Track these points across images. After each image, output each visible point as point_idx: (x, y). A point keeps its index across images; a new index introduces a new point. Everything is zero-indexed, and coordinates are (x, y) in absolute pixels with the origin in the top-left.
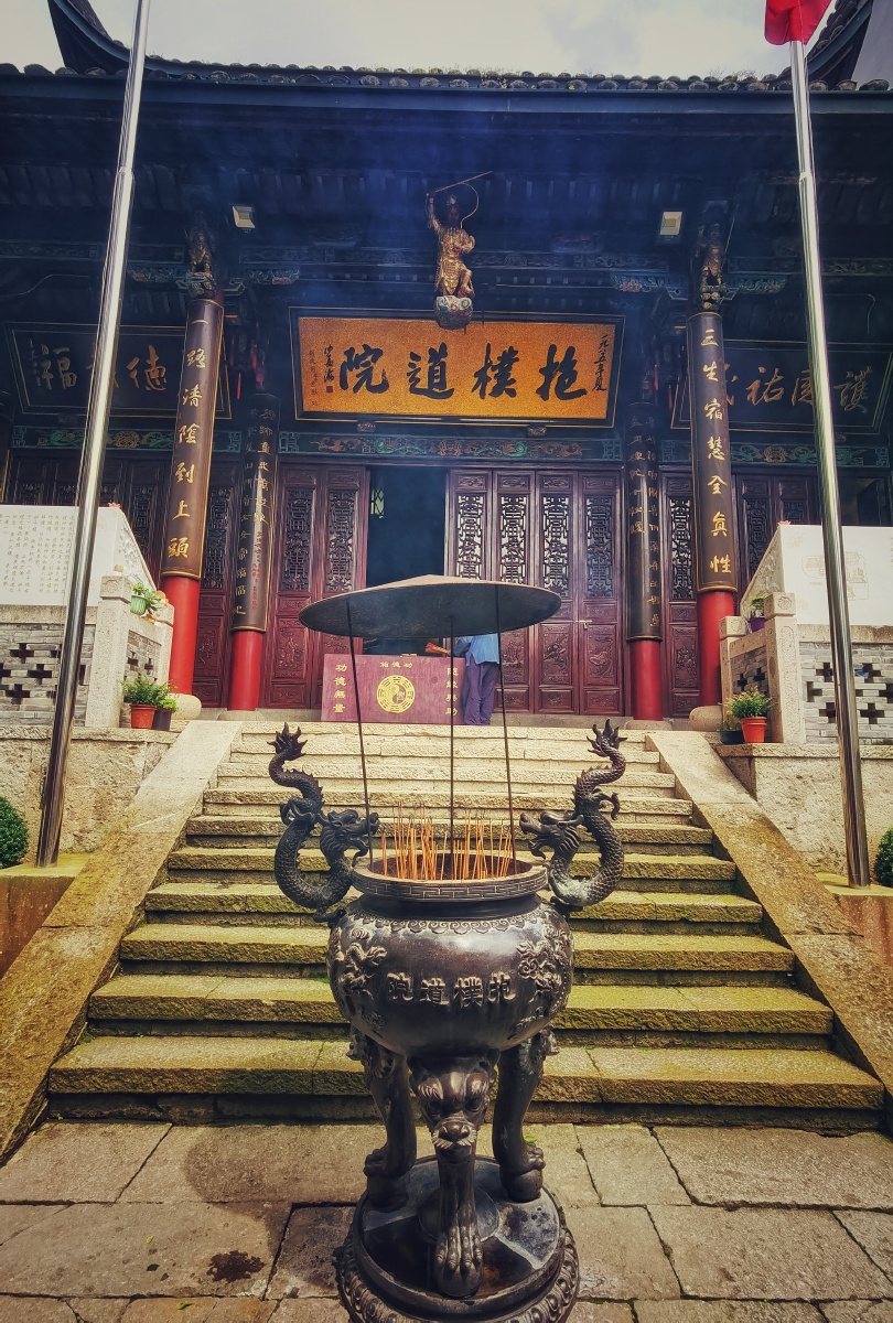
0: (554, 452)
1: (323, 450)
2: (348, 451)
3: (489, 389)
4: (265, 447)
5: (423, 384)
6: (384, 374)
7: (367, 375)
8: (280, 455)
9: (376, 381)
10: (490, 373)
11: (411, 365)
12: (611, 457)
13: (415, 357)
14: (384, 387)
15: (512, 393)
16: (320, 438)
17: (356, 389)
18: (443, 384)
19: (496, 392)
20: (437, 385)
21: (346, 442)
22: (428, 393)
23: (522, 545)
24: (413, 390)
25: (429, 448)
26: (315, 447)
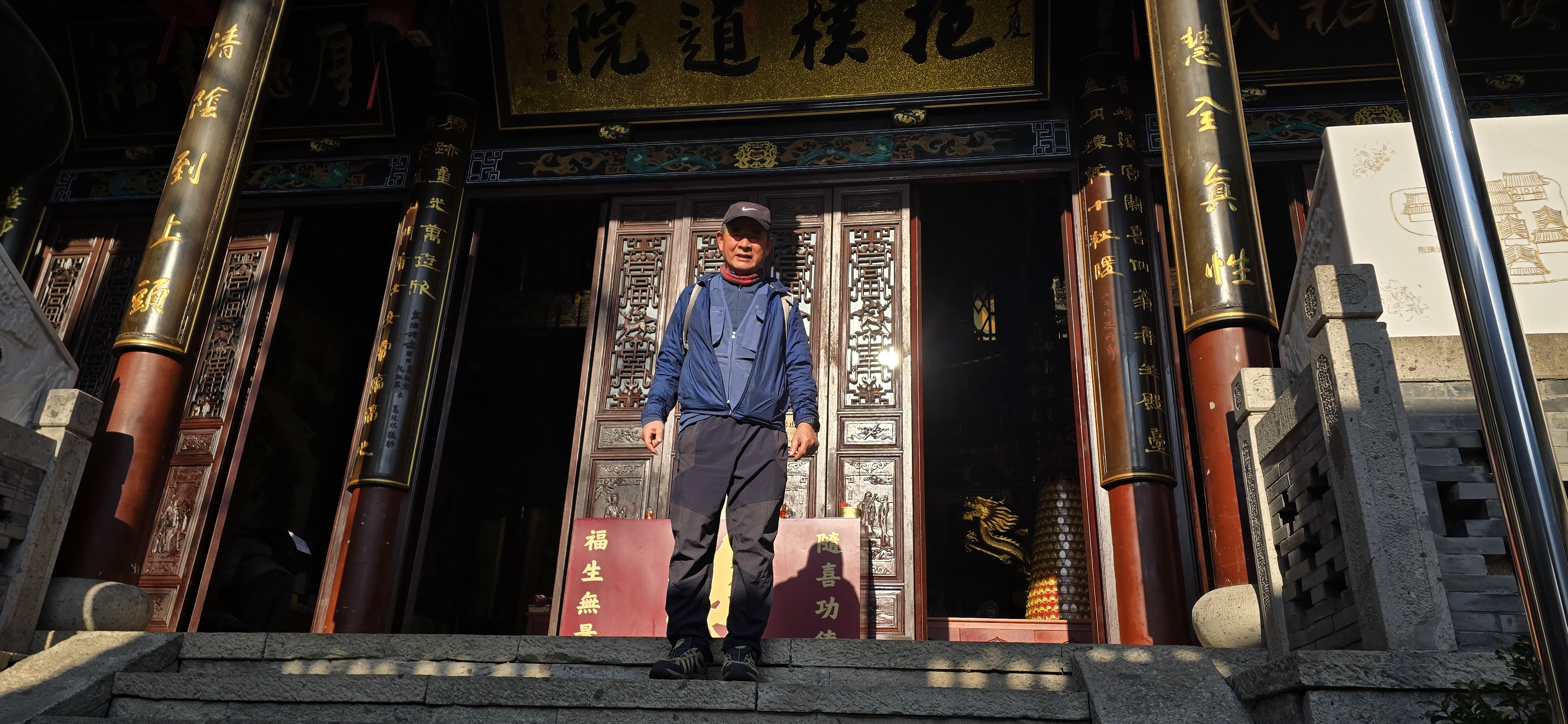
0: (943, 149)
1: (541, 174)
2: (582, 172)
3: (819, 53)
4: (442, 175)
5: (706, 54)
6: (639, 44)
7: (612, 49)
8: (468, 188)
9: (627, 56)
10: (819, 25)
11: (685, 25)
12: (1049, 151)
13: (690, 10)
14: (640, 64)
15: (861, 56)
16: (536, 156)
17: (595, 72)
18: (739, 51)
19: (832, 58)
20: (730, 55)
21: (579, 159)
22: (717, 68)
23: (888, 313)
24: (690, 65)
25: (719, 159)
26: (528, 171)
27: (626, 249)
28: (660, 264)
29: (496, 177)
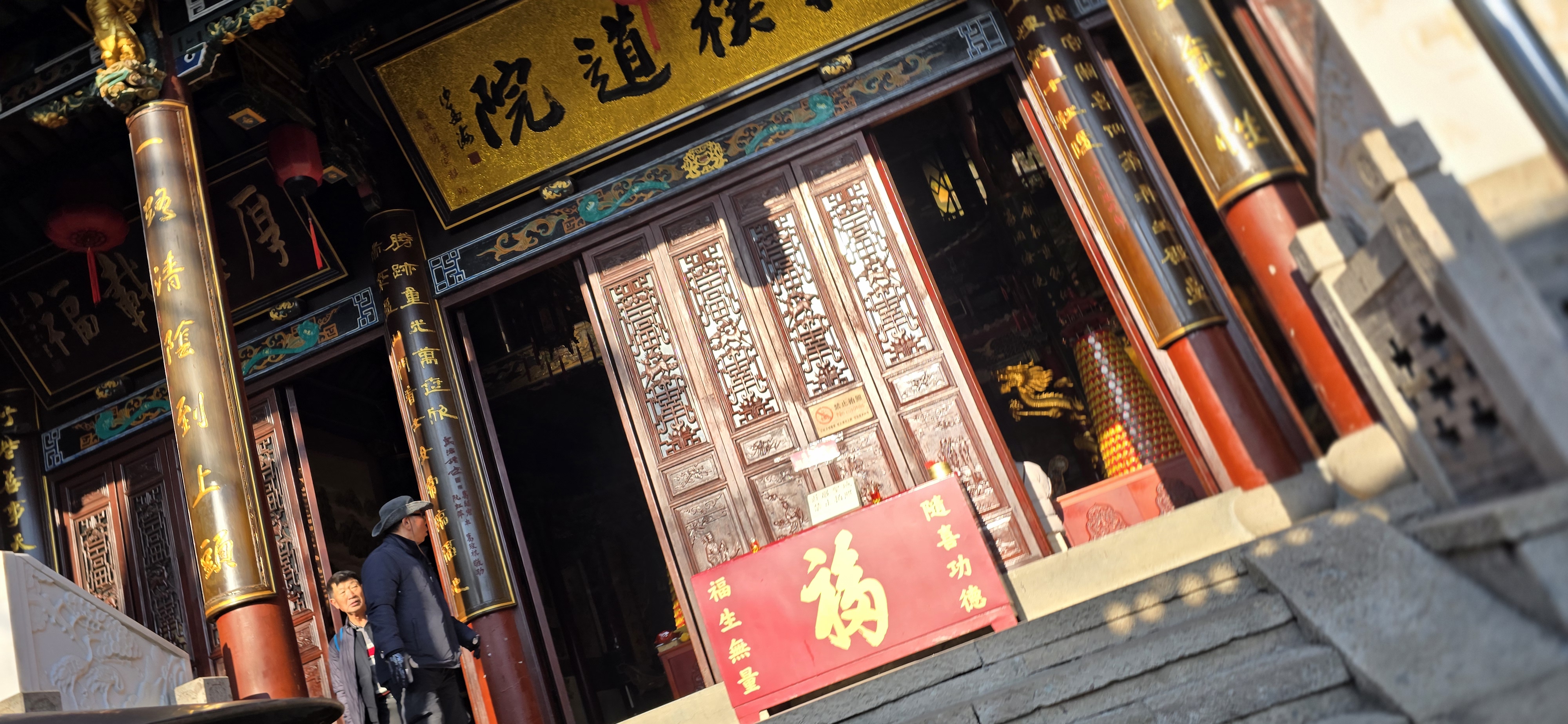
0: (881, 86)
1: (504, 258)
2: (543, 241)
3: (726, 37)
4: (411, 296)
5: (617, 80)
6: (547, 95)
7: (523, 109)
8: (440, 298)
9: (540, 112)
10: (715, 11)
11: (584, 60)
12: (984, 49)
13: (584, 44)
14: (556, 115)
15: (768, 26)
16: (492, 241)
17: (515, 138)
18: (648, 66)
19: (740, 37)
20: (640, 72)
21: (535, 229)
22: (632, 89)
23: (891, 264)
24: (604, 97)
25: (669, 177)
26: (490, 259)
27: (616, 298)
28: (654, 300)
29: (462, 278)
